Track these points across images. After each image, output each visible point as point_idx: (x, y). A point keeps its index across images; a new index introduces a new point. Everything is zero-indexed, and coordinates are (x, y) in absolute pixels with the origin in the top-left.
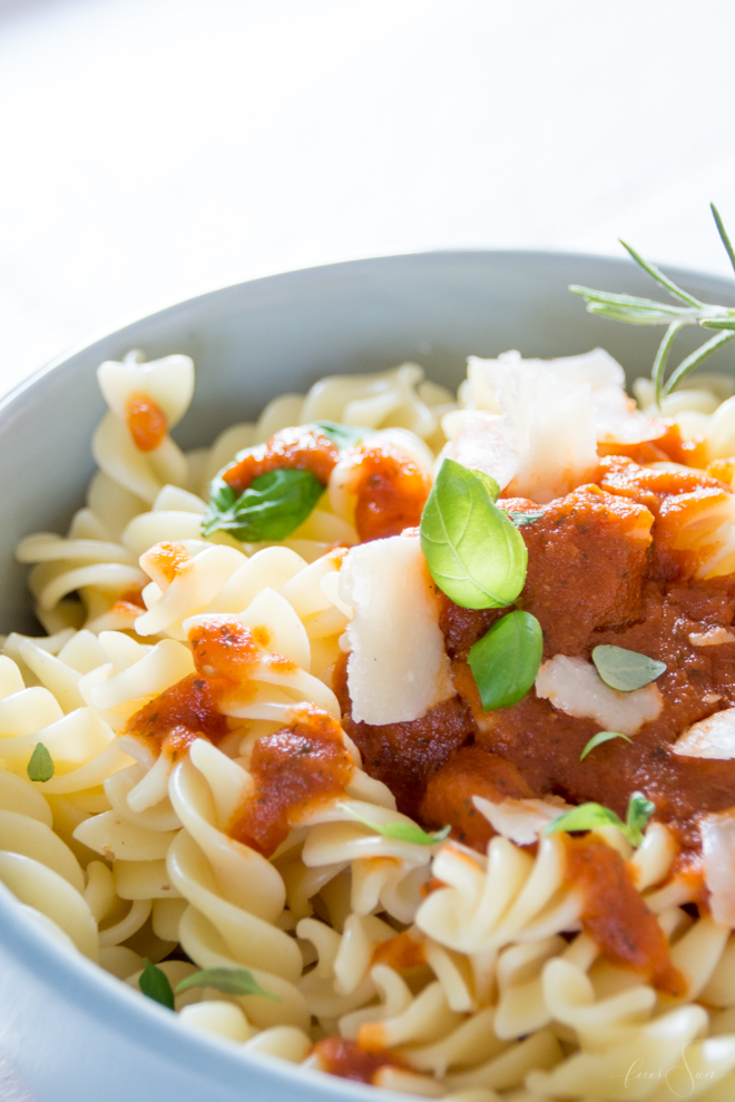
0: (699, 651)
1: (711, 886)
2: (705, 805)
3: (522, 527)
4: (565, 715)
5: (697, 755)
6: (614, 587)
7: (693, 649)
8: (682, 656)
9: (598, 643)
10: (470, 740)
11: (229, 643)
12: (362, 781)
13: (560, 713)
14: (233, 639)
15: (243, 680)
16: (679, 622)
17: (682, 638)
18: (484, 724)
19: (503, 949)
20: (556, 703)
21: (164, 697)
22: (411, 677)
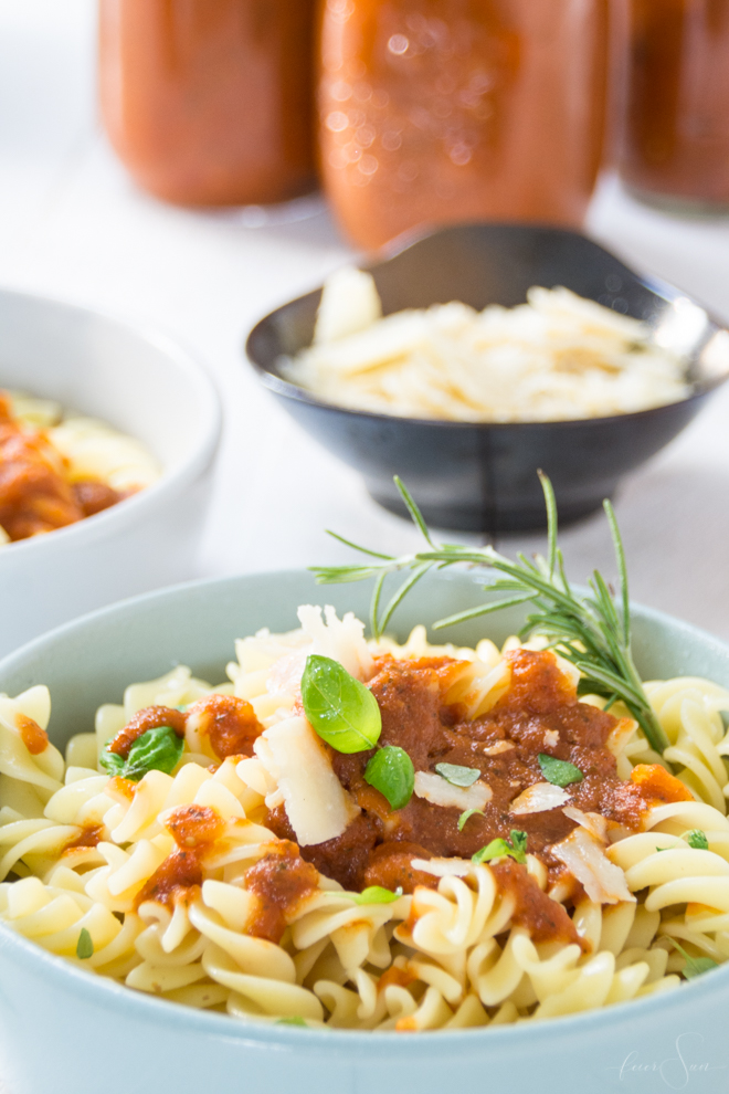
0: (494, 758)
1: (580, 879)
2: (547, 840)
3: (371, 690)
4: (438, 807)
5: (531, 811)
6: (432, 723)
7: (490, 758)
8: (486, 765)
9: (436, 763)
10: (379, 841)
11: (199, 818)
12: (324, 881)
13: (434, 805)
14: (201, 814)
15: (216, 842)
16: (474, 744)
17: (480, 753)
18: (390, 823)
19: (470, 950)
20: (431, 799)
21: (158, 873)
22: (330, 807)
